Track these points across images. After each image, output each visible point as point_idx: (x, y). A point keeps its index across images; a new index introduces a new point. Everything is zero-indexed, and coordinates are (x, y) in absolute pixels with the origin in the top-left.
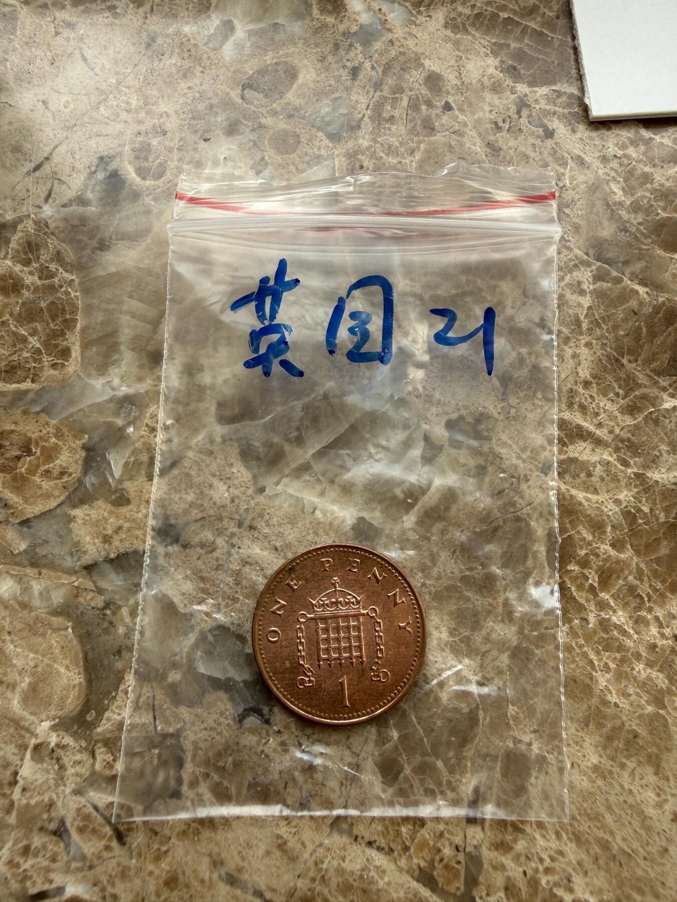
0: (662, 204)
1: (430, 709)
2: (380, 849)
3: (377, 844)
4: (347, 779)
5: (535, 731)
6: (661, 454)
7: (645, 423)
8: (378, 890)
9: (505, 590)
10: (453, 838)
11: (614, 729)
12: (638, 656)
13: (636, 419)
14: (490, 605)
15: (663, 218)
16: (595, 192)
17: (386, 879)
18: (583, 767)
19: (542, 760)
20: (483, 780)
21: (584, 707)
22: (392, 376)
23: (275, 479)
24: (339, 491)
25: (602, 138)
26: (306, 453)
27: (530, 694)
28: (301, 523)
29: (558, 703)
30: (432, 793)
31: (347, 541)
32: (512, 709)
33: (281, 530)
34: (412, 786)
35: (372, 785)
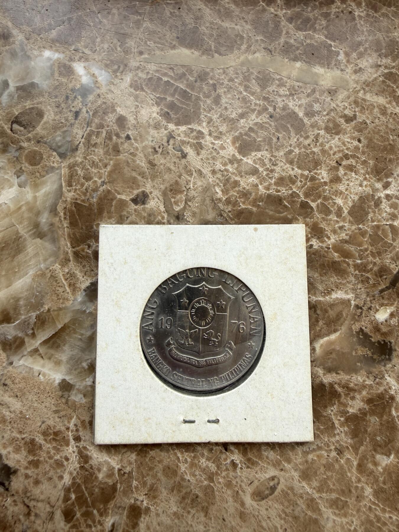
0: (242, 200)
1: (92, 483)
4: (46, 519)
5: (146, 495)
11: (186, 493)
12: (203, 455)
15: (242, 209)
16: (206, 192)
18: (168, 513)
19: (148, 510)
20: (117, 519)
21: (172, 482)
22: (86, 299)
23: (18, 357)
24: (53, 364)
25: (214, 158)
26: (37, 343)
27: (145, 475)
28: (31, 382)
29: (159, 480)
30: (90, 527)
31: (55, 392)
32: (135, 483)
33: (21, 386)
34: (80, 523)
35: (59, 523)
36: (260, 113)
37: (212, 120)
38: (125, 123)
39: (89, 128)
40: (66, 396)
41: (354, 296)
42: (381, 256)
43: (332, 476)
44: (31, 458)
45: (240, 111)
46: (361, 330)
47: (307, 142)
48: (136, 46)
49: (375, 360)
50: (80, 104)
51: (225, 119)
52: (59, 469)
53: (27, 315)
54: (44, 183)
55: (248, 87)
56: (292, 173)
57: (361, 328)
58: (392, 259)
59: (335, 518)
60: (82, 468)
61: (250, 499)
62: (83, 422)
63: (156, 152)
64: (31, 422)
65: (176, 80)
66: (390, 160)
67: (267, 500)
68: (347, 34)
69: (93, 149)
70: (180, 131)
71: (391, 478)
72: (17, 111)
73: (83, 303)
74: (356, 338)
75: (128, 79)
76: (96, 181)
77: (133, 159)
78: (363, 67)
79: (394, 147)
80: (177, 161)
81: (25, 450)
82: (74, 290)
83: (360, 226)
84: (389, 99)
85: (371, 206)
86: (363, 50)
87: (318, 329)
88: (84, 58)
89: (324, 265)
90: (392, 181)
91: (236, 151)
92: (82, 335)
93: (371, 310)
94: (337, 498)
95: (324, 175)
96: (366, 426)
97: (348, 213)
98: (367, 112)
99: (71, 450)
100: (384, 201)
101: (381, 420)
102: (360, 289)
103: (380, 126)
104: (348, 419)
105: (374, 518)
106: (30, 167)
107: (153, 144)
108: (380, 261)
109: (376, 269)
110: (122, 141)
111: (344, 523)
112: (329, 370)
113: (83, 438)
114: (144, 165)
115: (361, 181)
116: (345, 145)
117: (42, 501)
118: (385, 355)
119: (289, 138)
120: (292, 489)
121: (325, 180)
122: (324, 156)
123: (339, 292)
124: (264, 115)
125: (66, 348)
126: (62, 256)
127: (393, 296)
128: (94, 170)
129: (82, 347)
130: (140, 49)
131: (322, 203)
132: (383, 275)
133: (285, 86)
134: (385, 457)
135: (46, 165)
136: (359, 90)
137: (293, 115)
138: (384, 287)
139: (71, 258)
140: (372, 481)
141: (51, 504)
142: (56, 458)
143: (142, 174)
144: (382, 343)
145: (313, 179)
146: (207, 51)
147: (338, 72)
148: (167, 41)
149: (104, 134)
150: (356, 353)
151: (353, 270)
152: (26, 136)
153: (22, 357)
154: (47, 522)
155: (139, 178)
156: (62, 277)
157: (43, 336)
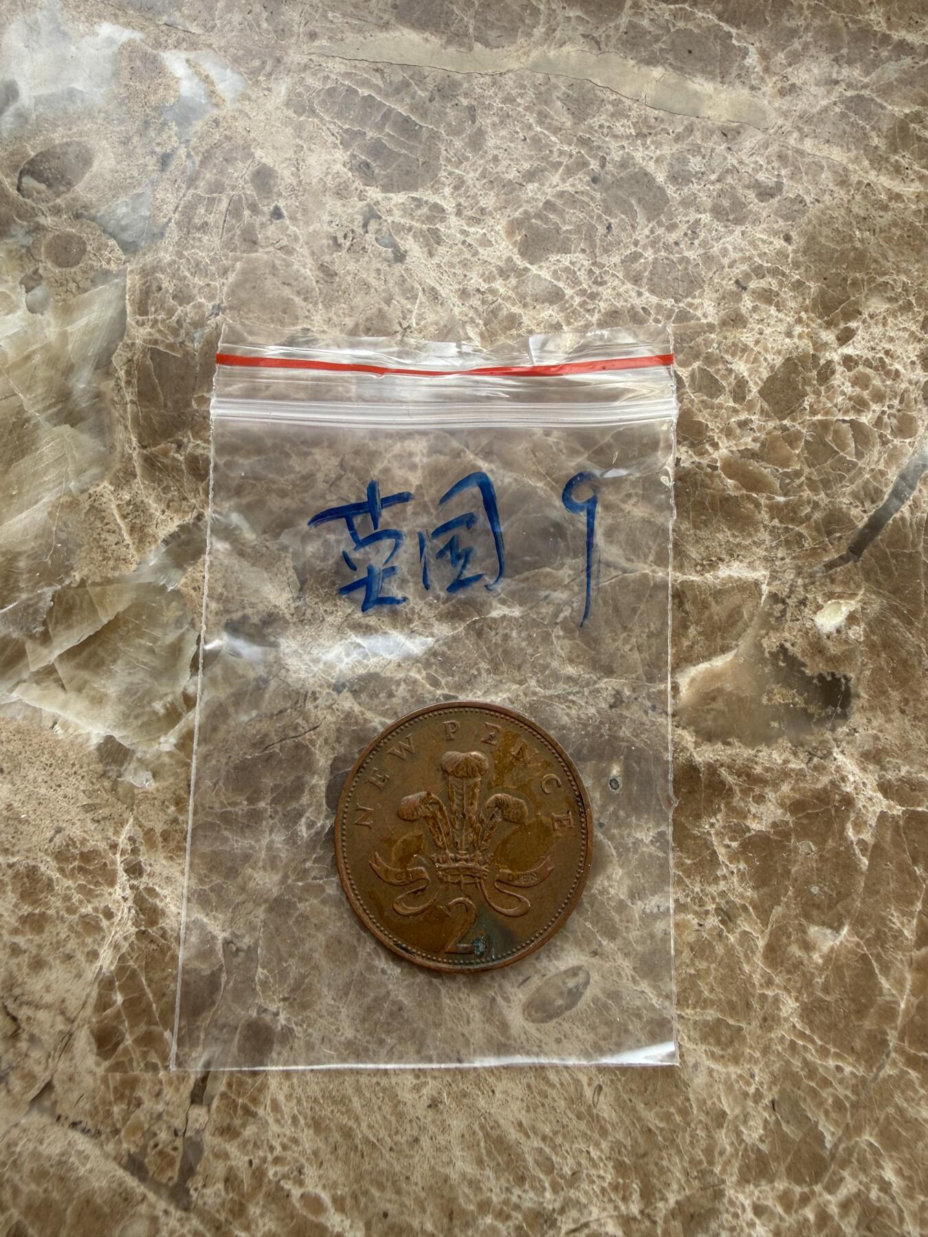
1: (163, 970)
2: (85, 1131)
3: (83, 1125)
4: (55, 1049)
5: (285, 999)
6: (480, 674)
7: (467, 634)
8: (78, 1179)
9: (271, 831)
10: (173, 1121)
11: (376, 1000)
13: (455, 629)
14: (252, 847)
16: (446, 337)
17: (88, 1166)
18: (334, 1042)
19: (287, 1034)
20: (217, 1054)
21: (346, 973)
22: (167, 561)
23: (10, 684)
24: (87, 703)
25: (465, 264)
26: (52, 654)
27: (285, 955)
28: (35, 740)
29: (316, 967)
30: (154, 1068)
31: (89, 765)
32: (261, 973)
33: (11, 748)
34: (131, 1060)
35: (84, 1058)
36: (569, 172)
37: (463, 182)
38: (272, 182)
39: (192, 191)
40: (113, 775)
41: (767, 573)
42: (830, 488)
43: (708, 970)
44: (26, 909)
45: (526, 166)
46: (782, 648)
47: (672, 237)
48: (303, 22)
49: (812, 715)
50: (175, 138)
51: (493, 182)
52: (89, 934)
53: (32, 591)
54: (87, 304)
55: (546, 117)
56: (638, 302)
57: (782, 646)
58: (855, 495)
59: (713, 1066)
60: (141, 934)
61: (520, 1017)
62: (149, 834)
63: (338, 246)
64: (32, 829)
65: (387, 95)
66: (855, 283)
67: (559, 1020)
68: (767, 13)
69: (198, 235)
70: (393, 202)
71: (842, 979)
72: (33, 147)
73: (161, 569)
74: (769, 667)
75: (282, 88)
76: (200, 306)
77: (284, 260)
78: (798, 82)
79: (865, 256)
80: (384, 267)
81: (13, 891)
82: (141, 541)
83: (785, 422)
84: (855, 152)
85: (810, 379)
86: (800, 48)
87: (686, 643)
88: (189, 42)
89: (702, 503)
90: (857, 328)
91: (516, 250)
92: (155, 640)
93: (805, 605)
94: (719, 1021)
95: (707, 309)
96: (788, 860)
97: (759, 392)
98: (805, 178)
99: (119, 894)
100: (840, 369)
101: (821, 849)
102: (783, 559)
103: (833, 209)
104: (745, 846)
105: (802, 1069)
106: (57, 270)
107: (332, 230)
108: (827, 500)
109: (817, 516)
110: (264, 220)
111: (734, 1076)
112: (707, 736)
113: (148, 869)
114: (309, 273)
115: (790, 326)
116: (756, 247)
117: (48, 1007)
118: (835, 706)
119: (633, 226)
120: (615, 996)
121: (710, 320)
122: (709, 269)
123: (736, 564)
124: (580, 175)
125: (118, 667)
126: (118, 466)
127: (856, 578)
128: (198, 281)
129: (154, 668)
130: (311, 27)
131: (702, 370)
132: (834, 531)
133: (628, 117)
134: (829, 931)
135: (92, 267)
136: (790, 132)
137: (643, 179)
138: (836, 556)
139: (138, 471)
140: (798, 985)
141: (68, 1015)
142: (83, 911)
143: (306, 295)
144: (829, 678)
145: (683, 317)
146: (457, 38)
147: (745, 93)
148: (371, 13)
149: (224, 205)
150: (770, 700)
151: (767, 517)
152: (51, 204)
153: (18, 683)
154: (57, 1054)
155: (298, 300)
156: (116, 512)
157: (66, 640)
